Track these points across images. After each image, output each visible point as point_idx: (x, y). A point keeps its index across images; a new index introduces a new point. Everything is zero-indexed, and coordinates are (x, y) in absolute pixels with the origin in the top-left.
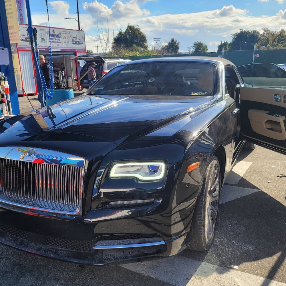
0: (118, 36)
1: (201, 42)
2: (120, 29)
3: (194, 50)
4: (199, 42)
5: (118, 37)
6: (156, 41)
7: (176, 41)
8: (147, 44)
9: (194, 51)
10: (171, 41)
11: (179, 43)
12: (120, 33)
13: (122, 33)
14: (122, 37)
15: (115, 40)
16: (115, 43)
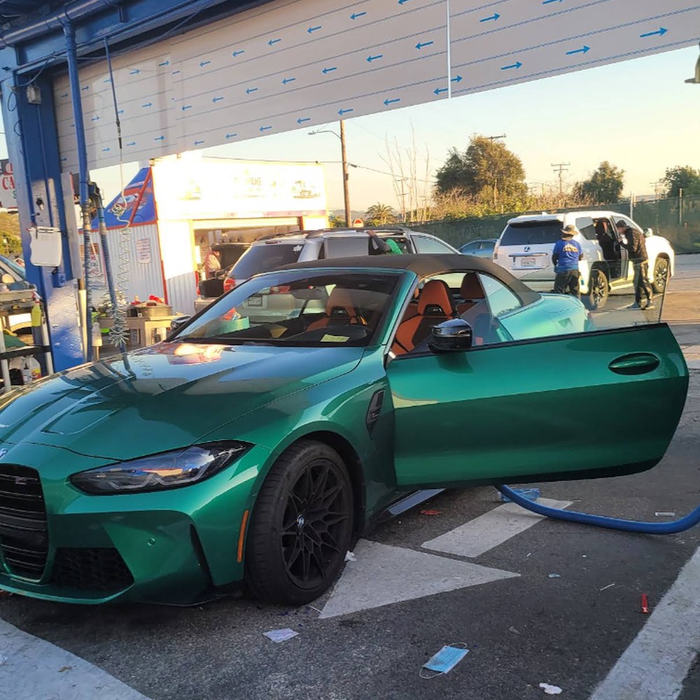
0: (447, 166)
1: (687, 166)
2: (453, 149)
3: (668, 190)
4: (683, 166)
5: (447, 169)
6: (558, 172)
7: (616, 168)
8: (525, 181)
9: (666, 192)
10: (600, 169)
11: (623, 171)
12: (455, 158)
13: (459, 157)
14: (457, 167)
15: (439, 176)
16: (439, 183)
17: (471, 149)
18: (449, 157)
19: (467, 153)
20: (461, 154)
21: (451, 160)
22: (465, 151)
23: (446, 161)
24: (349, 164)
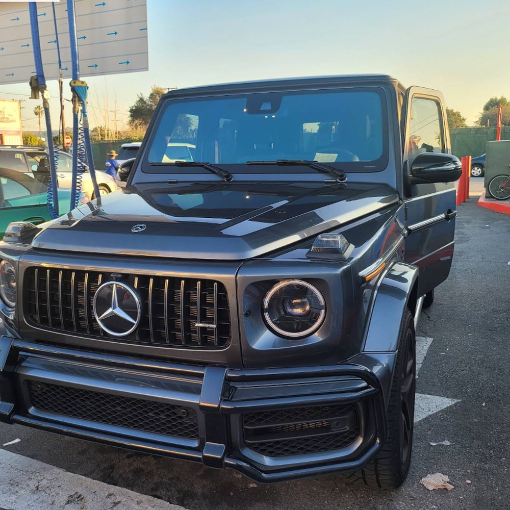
0: (136, 105)
2: (140, 95)
5: (136, 107)
12: (141, 100)
13: (145, 100)
14: (143, 106)
15: (131, 111)
16: (131, 116)
17: (152, 95)
18: (138, 99)
19: (149, 97)
20: (145, 98)
21: (139, 101)
22: (149, 96)
23: (136, 101)
24: (65, 99)
